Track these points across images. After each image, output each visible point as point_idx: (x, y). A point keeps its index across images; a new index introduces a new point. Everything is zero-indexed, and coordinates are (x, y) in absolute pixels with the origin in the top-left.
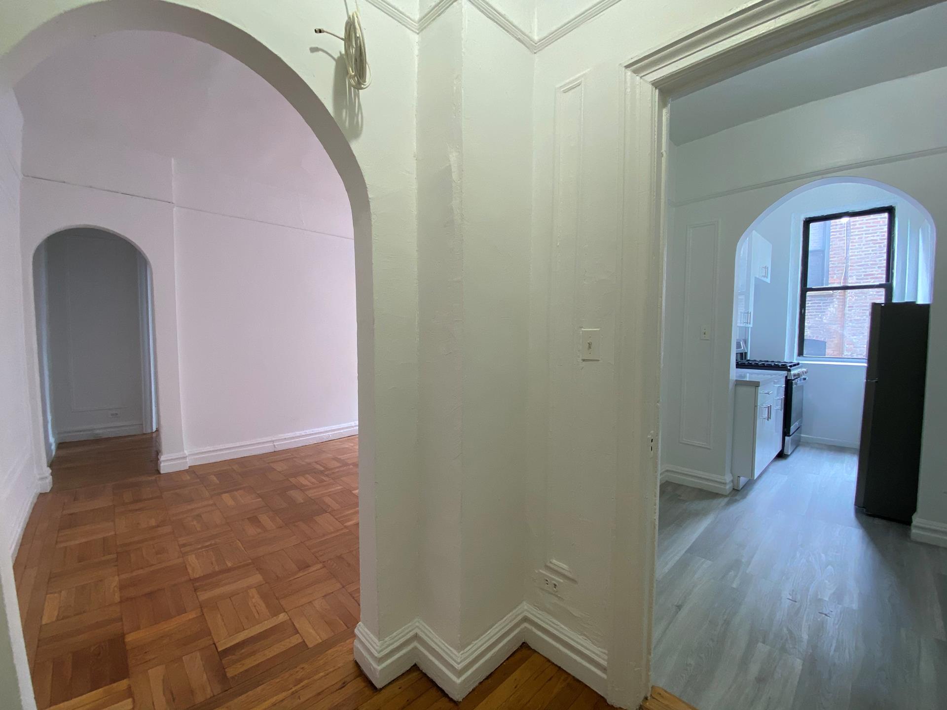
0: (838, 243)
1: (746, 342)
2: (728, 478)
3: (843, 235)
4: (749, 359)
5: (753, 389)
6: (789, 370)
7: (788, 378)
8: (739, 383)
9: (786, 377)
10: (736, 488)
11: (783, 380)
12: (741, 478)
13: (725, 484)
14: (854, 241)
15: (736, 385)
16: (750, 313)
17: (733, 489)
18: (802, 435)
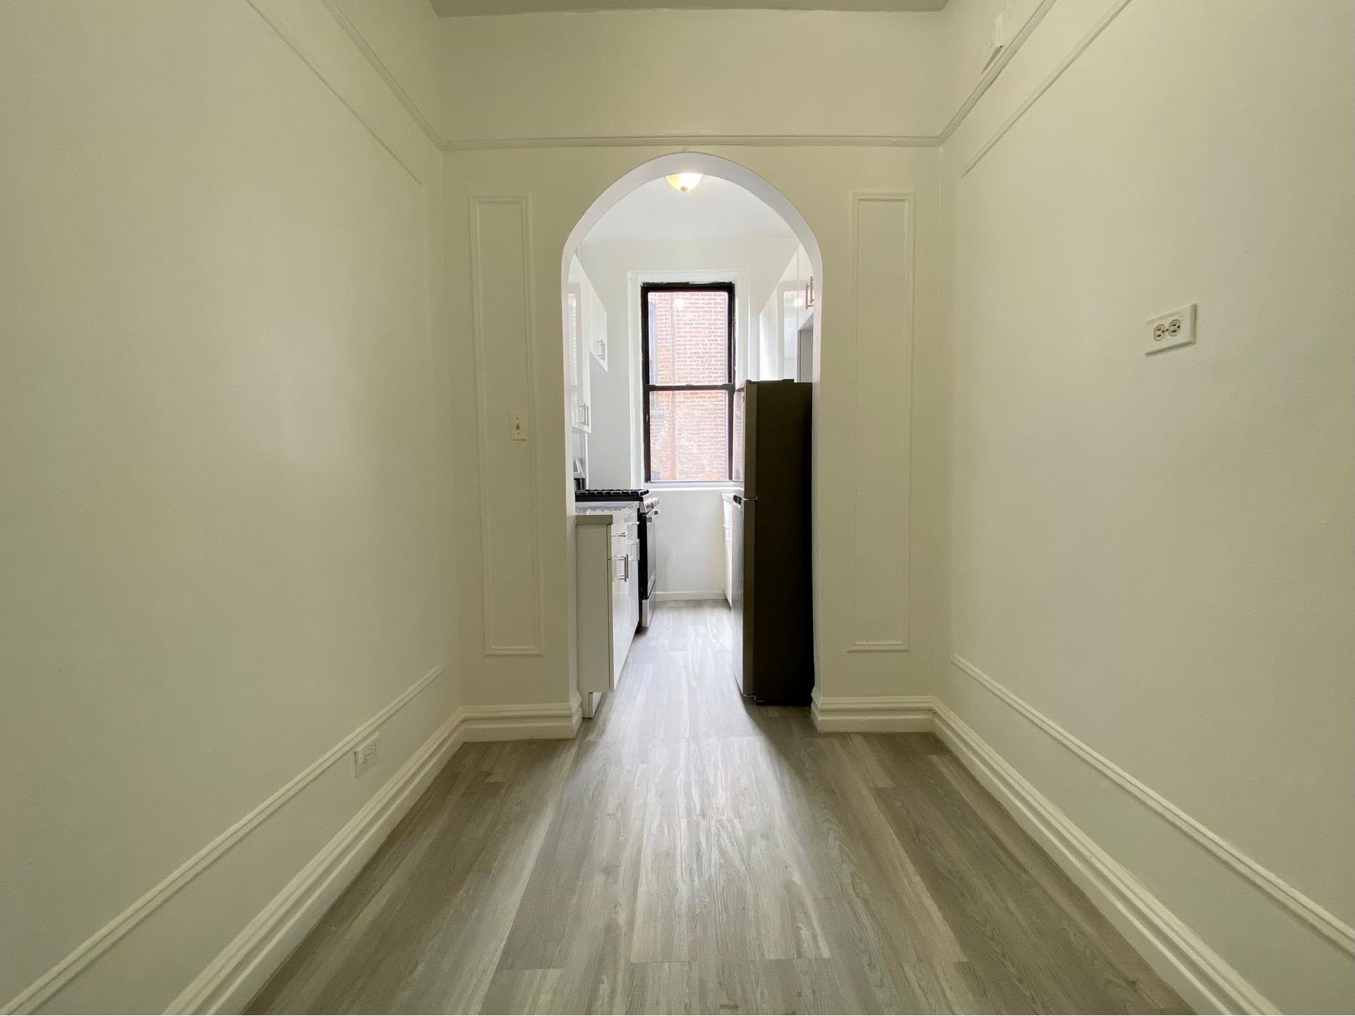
0: (665, 353)
1: (582, 462)
2: (574, 704)
3: (669, 345)
4: (587, 489)
5: (602, 529)
6: (641, 500)
7: (641, 512)
8: (581, 521)
9: (639, 510)
10: (587, 717)
11: (635, 514)
12: (594, 694)
13: (569, 717)
14: (680, 351)
15: (577, 525)
16: (588, 408)
17: (583, 718)
18: (657, 593)
